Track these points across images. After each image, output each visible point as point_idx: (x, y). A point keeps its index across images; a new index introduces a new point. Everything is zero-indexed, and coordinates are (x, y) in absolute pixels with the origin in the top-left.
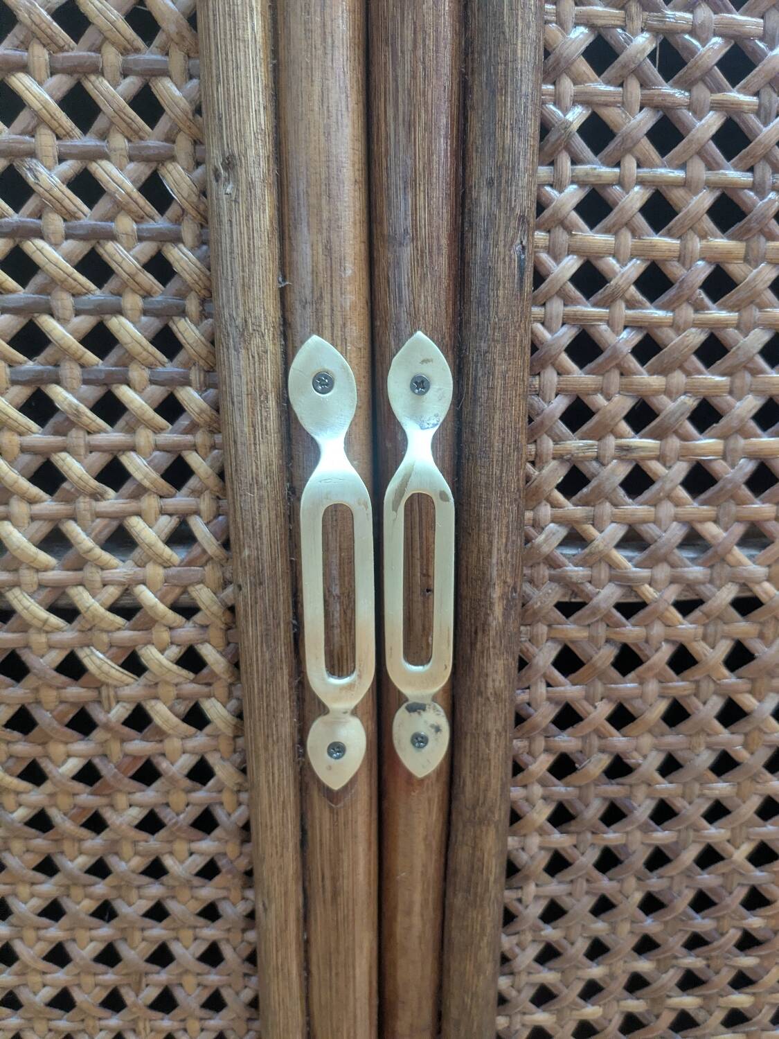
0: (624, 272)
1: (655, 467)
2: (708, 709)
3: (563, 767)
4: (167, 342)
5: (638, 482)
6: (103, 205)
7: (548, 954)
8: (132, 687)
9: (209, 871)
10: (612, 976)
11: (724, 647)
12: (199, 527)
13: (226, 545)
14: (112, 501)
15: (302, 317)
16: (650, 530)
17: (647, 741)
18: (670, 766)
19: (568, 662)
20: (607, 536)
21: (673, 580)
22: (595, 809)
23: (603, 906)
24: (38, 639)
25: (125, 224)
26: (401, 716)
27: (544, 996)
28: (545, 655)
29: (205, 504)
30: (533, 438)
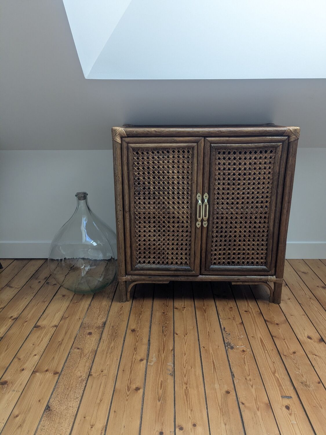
0: (221, 188)
1: (224, 202)
2: (229, 222)
3: (217, 227)
4: (188, 193)
5: (223, 204)
6: (184, 184)
7: (216, 246)
8: (183, 219)
9: (187, 236)
10: (222, 248)
11: (230, 217)
12: (189, 207)
13: (191, 208)
14: (183, 205)
15: (198, 192)
16: (224, 207)
17: (224, 225)
18: (226, 227)
19: (217, 218)
20: (220, 208)
21: (226, 211)
22: (220, 231)
23: (221, 241)
24: (176, 215)
25: (186, 185)
26: (204, 222)
27: (216, 250)
28: (215, 218)
29: (190, 205)
30: (214, 200)
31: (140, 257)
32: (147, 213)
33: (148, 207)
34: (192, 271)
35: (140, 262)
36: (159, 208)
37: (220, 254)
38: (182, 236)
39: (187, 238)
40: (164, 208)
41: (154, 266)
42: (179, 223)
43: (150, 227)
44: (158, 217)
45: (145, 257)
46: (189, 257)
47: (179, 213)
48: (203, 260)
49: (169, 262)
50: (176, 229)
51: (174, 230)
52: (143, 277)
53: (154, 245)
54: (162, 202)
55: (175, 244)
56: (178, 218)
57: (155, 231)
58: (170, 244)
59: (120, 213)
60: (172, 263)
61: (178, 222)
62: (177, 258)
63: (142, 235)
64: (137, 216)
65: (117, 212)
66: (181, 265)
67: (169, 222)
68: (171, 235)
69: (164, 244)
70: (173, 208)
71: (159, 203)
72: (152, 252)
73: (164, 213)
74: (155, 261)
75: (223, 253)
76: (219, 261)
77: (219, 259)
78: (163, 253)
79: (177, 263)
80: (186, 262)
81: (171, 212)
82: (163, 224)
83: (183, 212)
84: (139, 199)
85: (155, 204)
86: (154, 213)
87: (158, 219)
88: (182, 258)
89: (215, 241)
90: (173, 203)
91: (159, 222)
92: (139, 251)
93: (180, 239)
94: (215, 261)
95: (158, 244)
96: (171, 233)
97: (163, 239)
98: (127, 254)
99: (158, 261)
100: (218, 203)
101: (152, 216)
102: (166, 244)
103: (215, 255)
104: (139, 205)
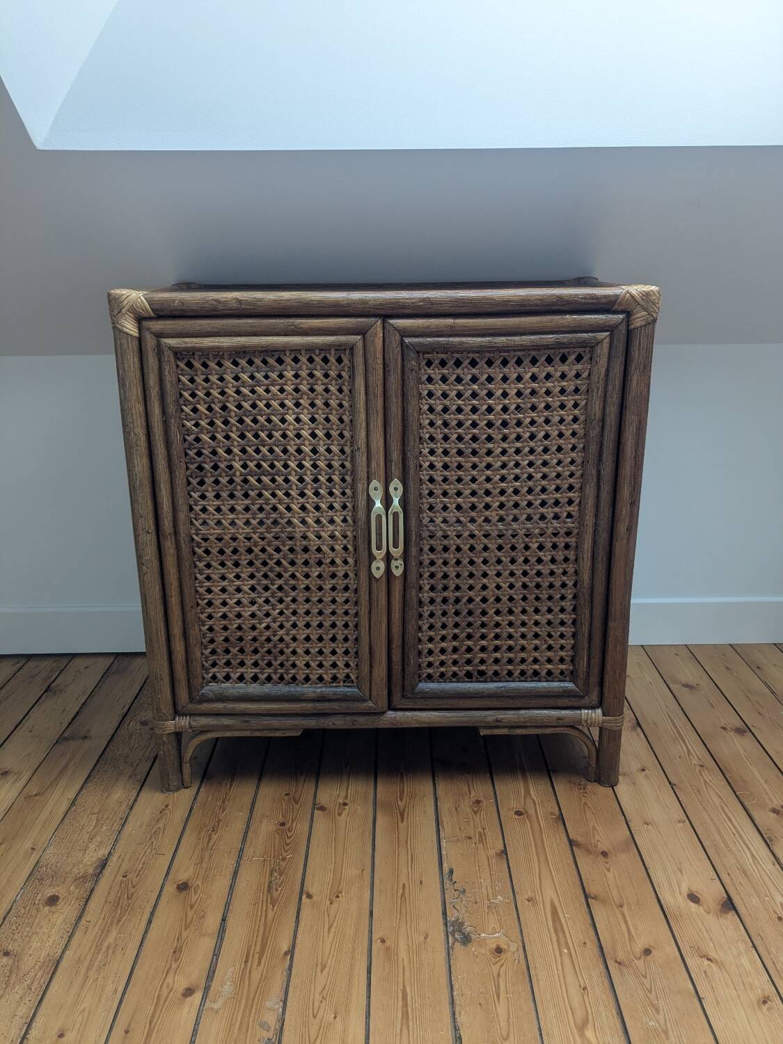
0: (439, 465)
1: (449, 505)
2: (466, 561)
3: (432, 575)
4: (343, 481)
5: (445, 508)
6: (332, 454)
7: (431, 627)
8: (332, 555)
9: (347, 601)
11: (468, 546)
12: (348, 518)
13: (354, 522)
14: (330, 513)
15: (372, 476)
16: (449, 519)
17: (451, 569)
18: (458, 575)
19: (432, 550)
20: (439, 520)
21: (455, 530)
22: (441, 586)
23: (444, 614)
24: (312, 543)
25: (336, 458)
26: (393, 561)
27: (431, 640)
28: (426, 548)
29: (350, 514)
30: (421, 499)
31: (214, 665)
32: (227, 538)
33: (229, 521)
34: (364, 701)
35: (214, 678)
36: (261, 523)
37: (443, 651)
38: (334, 601)
39: (346, 607)
40: (275, 522)
41: (254, 689)
42: (323, 566)
43: (238, 577)
44: (260, 548)
45: (228, 664)
46: (356, 659)
47: (319, 537)
48: (397, 668)
49: (298, 677)
50: (313, 583)
51: (310, 586)
52: (226, 721)
53: (254, 628)
54: (271, 506)
55: (314, 624)
56: (319, 550)
57: (253, 589)
58: (301, 624)
59: (150, 539)
60: (307, 679)
61: (320, 563)
62: (321, 665)
63: (217, 602)
64: (200, 548)
65: (138, 536)
66: (333, 684)
67: (292, 563)
68: (301, 599)
69: (281, 627)
70: (304, 522)
71: (261, 509)
72: (249, 649)
73: (277, 538)
74: (260, 675)
75: (451, 648)
76: (443, 669)
77: (442, 663)
78: (282, 652)
79: (321, 679)
80: (348, 676)
81: (298, 536)
82: (278, 569)
83: (332, 533)
84: (203, 497)
85: (250, 512)
86: (249, 539)
87: (262, 556)
88: (334, 665)
89: (426, 614)
90: (303, 508)
91: (265, 564)
92: (212, 646)
93: (328, 611)
94: (430, 671)
95: (264, 625)
96: (301, 595)
97: (277, 611)
98: (174, 657)
99: (266, 675)
100: (431, 508)
101: (243, 545)
102: (287, 625)
103: (430, 652)
104: (203, 516)
